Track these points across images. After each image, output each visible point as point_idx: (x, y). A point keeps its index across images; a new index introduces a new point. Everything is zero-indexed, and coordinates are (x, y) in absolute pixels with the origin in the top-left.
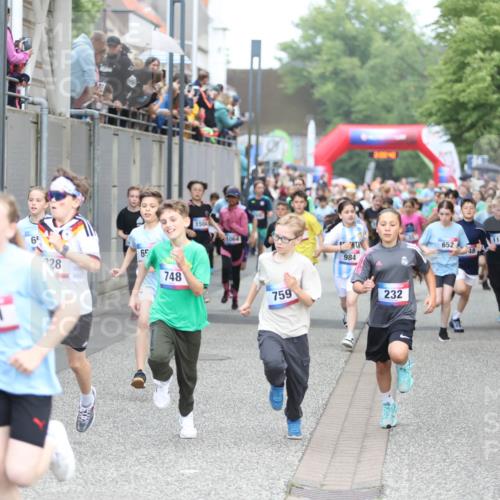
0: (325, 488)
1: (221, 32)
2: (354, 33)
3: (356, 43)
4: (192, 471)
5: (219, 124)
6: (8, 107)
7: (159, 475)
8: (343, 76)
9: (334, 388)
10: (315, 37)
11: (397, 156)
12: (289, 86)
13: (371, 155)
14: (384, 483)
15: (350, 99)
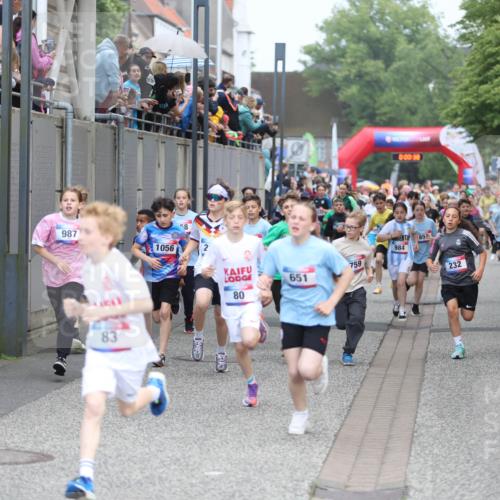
0: (349, 489)
1: (245, 36)
2: (379, 36)
3: (381, 46)
4: (217, 473)
5: (243, 128)
6: (32, 111)
7: (184, 477)
8: (367, 78)
9: (358, 390)
10: (339, 40)
11: (421, 158)
12: (314, 89)
13: (396, 157)
14: (408, 484)
15: (375, 102)
